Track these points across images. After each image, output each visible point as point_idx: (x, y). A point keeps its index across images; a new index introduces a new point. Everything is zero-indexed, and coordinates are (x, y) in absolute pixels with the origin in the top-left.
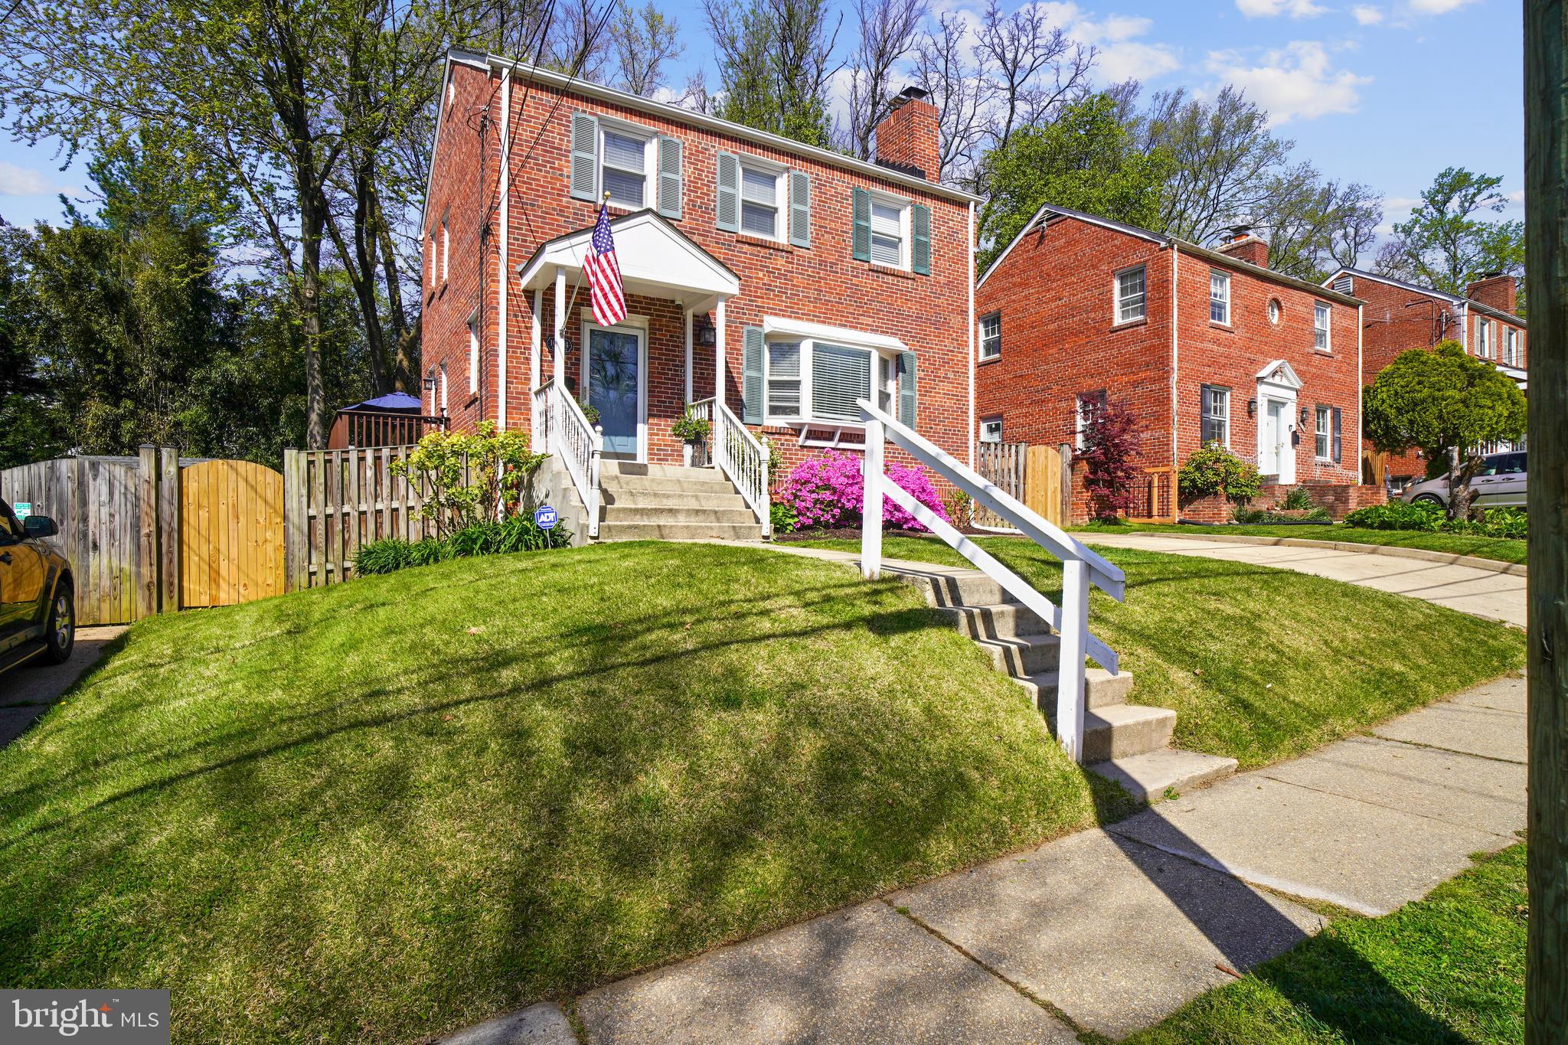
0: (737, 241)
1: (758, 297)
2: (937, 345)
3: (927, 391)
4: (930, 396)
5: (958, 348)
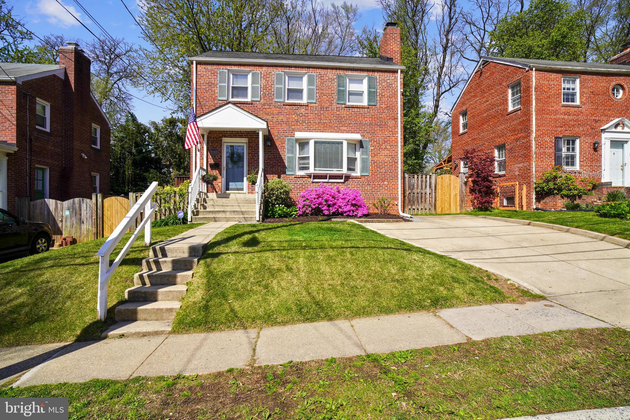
0: (283, 105)
1: (293, 125)
2: (381, 134)
3: (375, 155)
4: (377, 157)
5: (393, 135)
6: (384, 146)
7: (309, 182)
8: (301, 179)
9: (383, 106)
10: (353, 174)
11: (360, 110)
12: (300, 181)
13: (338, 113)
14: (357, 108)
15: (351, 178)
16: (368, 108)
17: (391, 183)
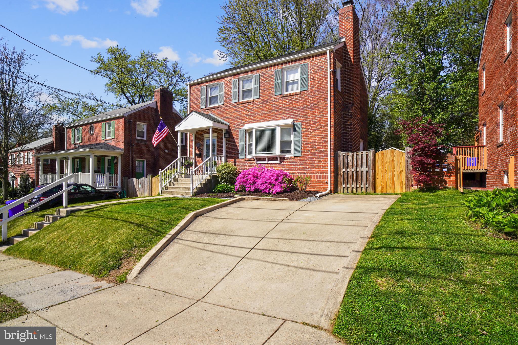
0: (238, 104)
1: (244, 119)
2: (312, 117)
3: (307, 137)
4: (308, 138)
5: (323, 115)
6: (314, 127)
7: (255, 164)
8: (249, 161)
9: (314, 89)
10: (288, 155)
11: (293, 97)
12: (249, 163)
13: (276, 103)
14: (291, 96)
15: (286, 159)
16: (300, 94)
17: (322, 162)
